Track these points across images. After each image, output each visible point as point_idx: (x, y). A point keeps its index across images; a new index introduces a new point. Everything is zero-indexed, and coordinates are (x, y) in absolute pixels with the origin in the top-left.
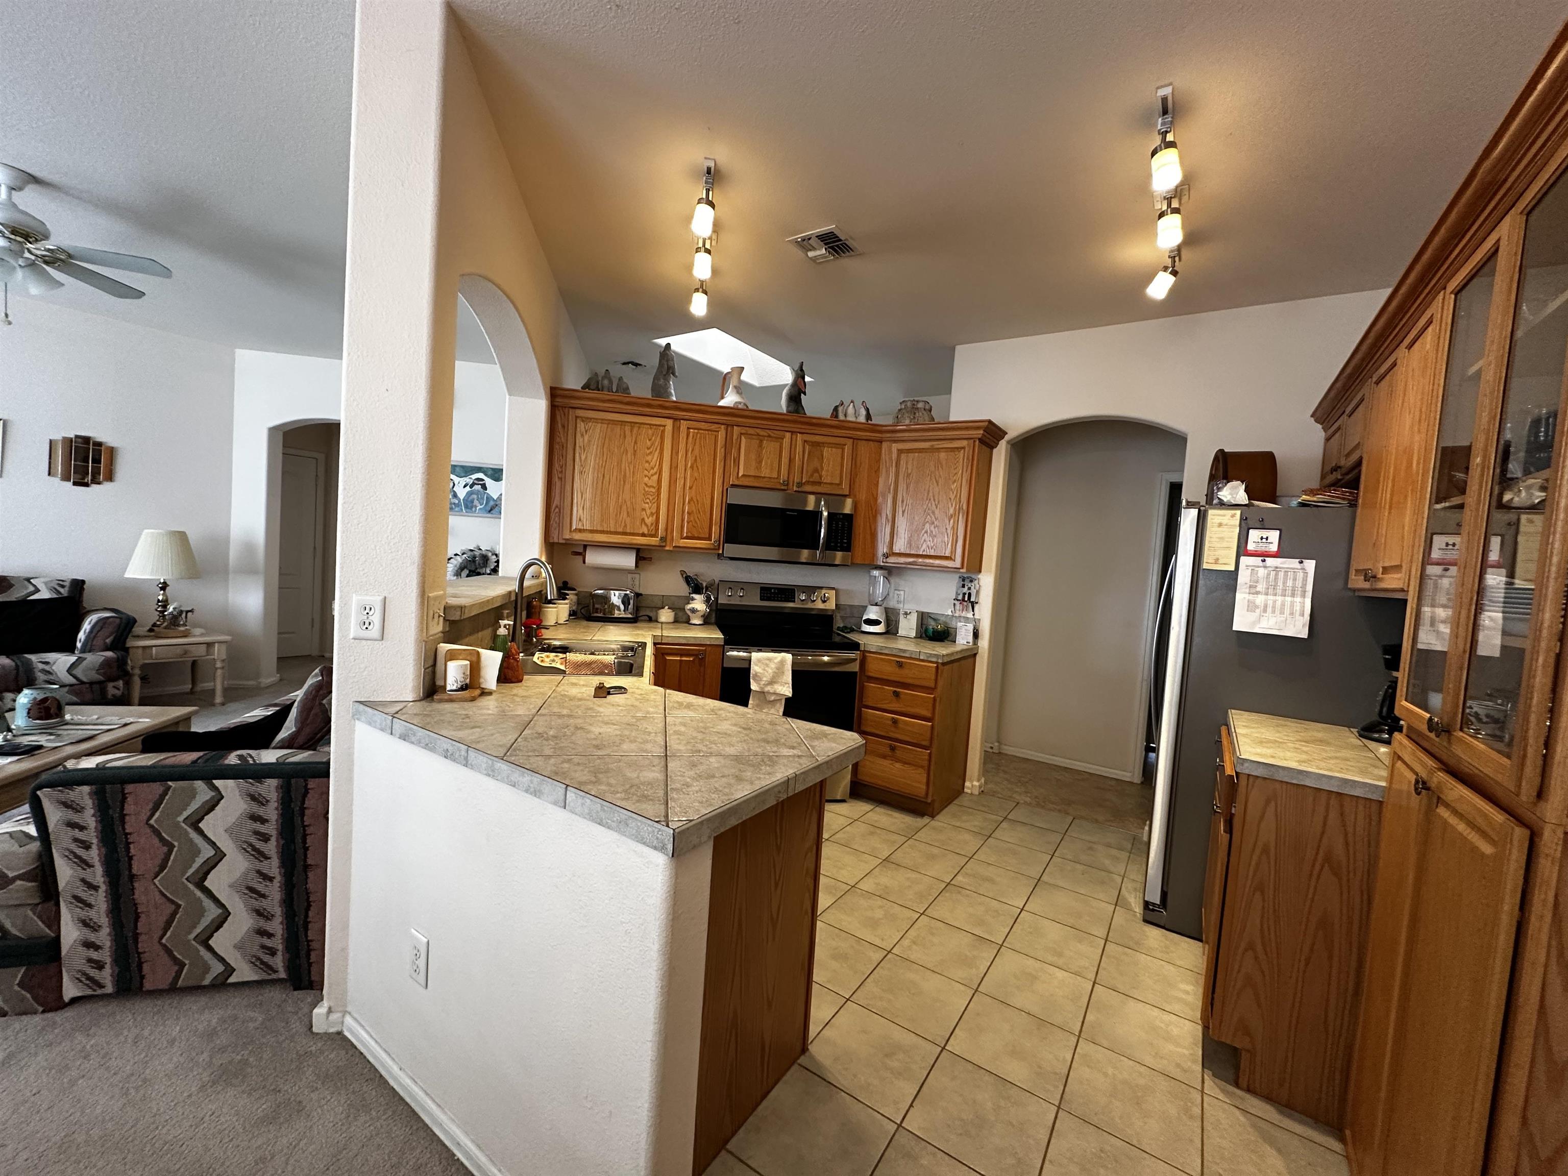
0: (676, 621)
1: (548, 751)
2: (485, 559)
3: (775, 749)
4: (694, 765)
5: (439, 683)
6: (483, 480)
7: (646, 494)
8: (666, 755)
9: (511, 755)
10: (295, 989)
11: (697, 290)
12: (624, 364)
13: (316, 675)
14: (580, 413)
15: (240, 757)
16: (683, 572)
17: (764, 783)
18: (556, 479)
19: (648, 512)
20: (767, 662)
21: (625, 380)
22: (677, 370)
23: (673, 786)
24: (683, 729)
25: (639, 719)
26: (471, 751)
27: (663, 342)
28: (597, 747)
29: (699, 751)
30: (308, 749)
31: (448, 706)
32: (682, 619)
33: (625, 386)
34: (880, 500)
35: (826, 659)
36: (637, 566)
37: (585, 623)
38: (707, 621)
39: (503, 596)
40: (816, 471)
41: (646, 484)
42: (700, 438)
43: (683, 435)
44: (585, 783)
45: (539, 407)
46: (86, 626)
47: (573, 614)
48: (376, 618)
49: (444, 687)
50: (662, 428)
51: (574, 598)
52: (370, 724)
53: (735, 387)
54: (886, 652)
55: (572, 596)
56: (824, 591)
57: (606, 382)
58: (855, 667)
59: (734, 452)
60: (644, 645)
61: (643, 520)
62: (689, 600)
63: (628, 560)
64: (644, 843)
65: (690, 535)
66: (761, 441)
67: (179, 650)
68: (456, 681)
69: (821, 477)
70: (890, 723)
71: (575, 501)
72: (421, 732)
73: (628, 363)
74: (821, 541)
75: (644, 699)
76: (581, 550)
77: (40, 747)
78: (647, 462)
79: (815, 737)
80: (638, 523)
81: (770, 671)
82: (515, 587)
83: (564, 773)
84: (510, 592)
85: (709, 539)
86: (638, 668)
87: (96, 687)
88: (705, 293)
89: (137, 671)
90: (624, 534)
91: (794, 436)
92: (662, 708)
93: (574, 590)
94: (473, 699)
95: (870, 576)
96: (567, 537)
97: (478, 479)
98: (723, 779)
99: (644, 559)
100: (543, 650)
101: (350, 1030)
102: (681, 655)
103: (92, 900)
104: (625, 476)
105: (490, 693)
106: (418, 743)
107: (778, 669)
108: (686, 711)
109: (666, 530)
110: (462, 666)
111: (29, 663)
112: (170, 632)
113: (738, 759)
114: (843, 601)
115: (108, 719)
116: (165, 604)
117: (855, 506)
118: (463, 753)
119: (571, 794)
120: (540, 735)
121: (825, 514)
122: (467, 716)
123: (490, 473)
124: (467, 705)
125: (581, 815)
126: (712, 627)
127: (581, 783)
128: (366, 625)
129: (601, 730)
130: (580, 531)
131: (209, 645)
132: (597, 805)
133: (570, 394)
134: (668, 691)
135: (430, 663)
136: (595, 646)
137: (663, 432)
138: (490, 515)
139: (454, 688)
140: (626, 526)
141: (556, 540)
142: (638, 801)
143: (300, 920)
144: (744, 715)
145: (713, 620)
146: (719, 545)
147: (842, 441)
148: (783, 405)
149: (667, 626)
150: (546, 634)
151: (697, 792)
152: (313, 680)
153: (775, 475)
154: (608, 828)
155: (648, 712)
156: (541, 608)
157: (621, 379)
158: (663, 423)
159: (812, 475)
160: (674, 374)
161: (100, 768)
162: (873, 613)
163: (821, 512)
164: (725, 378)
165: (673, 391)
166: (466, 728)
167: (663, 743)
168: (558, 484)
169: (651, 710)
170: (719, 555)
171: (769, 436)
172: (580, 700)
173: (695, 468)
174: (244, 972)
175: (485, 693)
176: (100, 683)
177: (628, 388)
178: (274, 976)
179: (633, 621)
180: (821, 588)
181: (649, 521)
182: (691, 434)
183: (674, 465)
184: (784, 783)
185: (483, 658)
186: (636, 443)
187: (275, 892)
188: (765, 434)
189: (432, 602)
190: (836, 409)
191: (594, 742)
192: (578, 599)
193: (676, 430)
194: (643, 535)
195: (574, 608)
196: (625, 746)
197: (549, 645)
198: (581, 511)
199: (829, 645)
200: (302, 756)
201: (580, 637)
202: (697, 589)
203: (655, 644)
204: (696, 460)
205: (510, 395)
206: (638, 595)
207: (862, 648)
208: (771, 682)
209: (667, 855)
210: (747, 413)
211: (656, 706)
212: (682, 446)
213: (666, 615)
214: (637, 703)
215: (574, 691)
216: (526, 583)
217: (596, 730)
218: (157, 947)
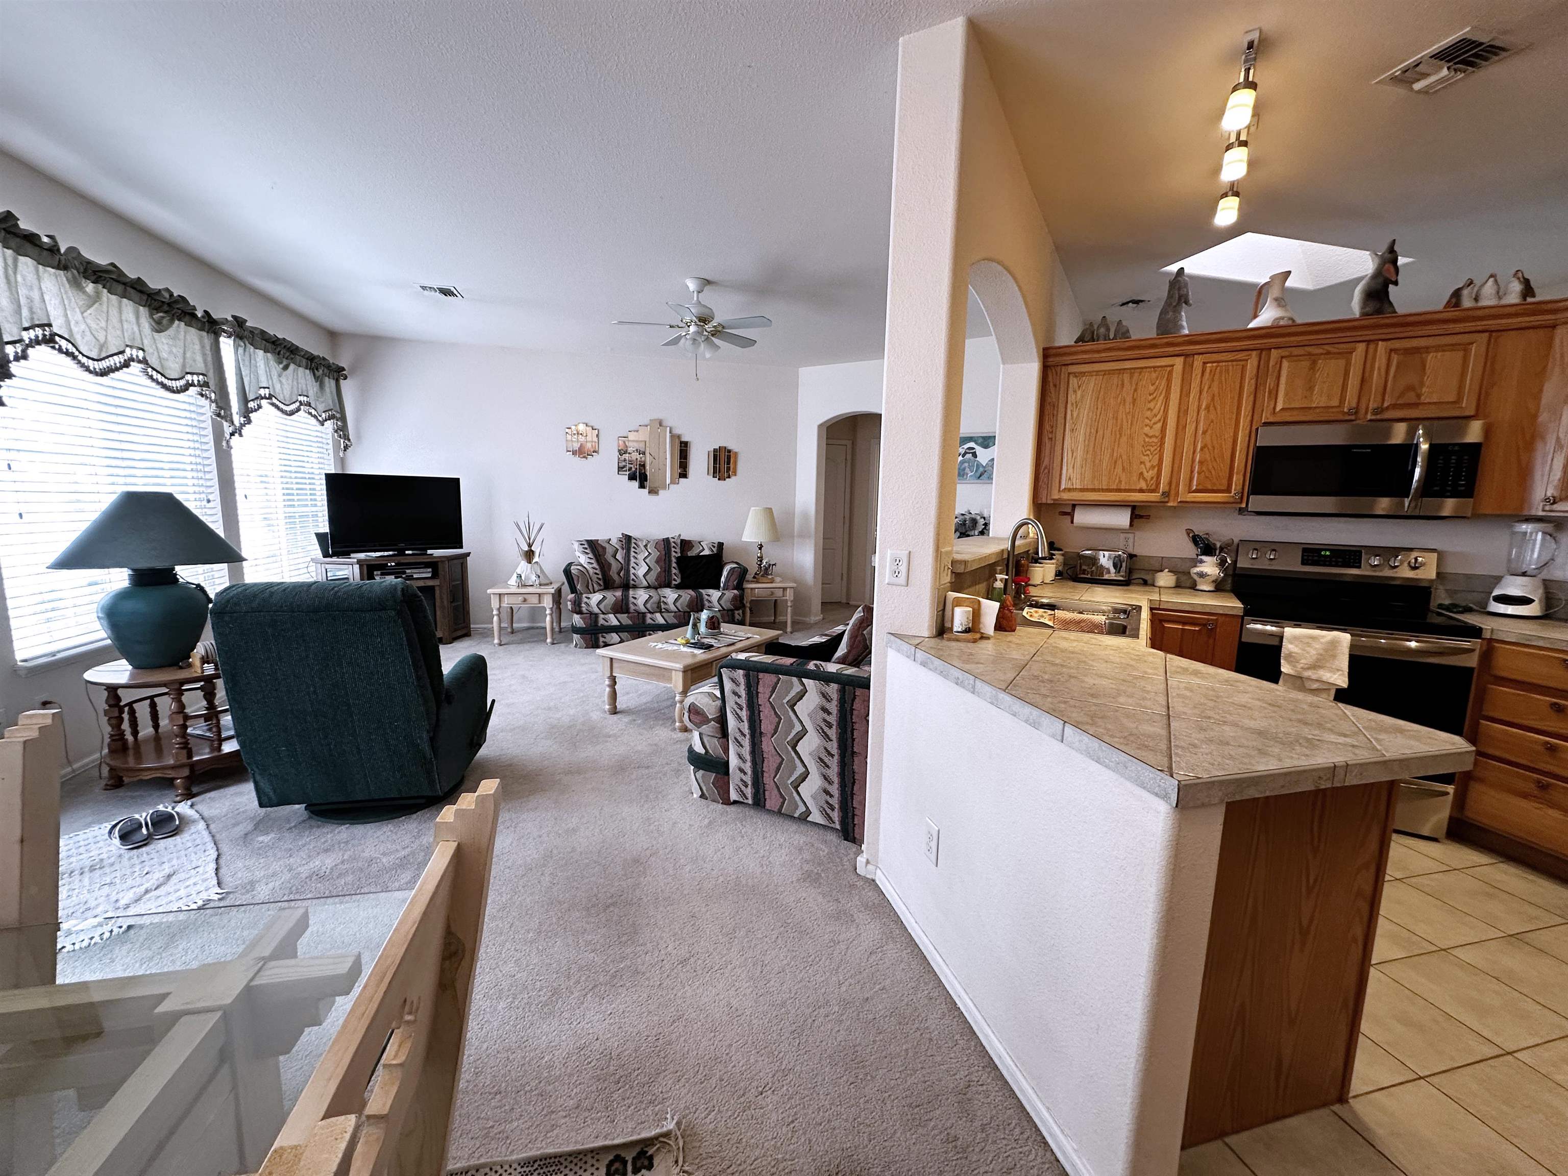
0: (1178, 586)
1: (1044, 691)
2: (974, 522)
3: (1316, 732)
4: (1202, 729)
5: (948, 625)
6: (973, 448)
7: (1145, 445)
8: (1169, 715)
9: (1011, 689)
10: (845, 839)
11: (1225, 195)
12: (1123, 304)
13: (860, 612)
14: (1072, 369)
15: (816, 665)
16: (1189, 531)
17: (1296, 763)
18: (1046, 440)
19: (1148, 465)
20: (1310, 641)
21: (1124, 323)
22: (1190, 297)
23: (1177, 743)
24: (1188, 694)
25: (1136, 678)
26: (977, 681)
27: (1174, 268)
28: (1092, 695)
29: (1209, 718)
30: (855, 666)
31: (954, 644)
32: (1186, 582)
33: (1124, 330)
34: (1543, 417)
35: (1413, 644)
36: (1131, 525)
37: (1071, 584)
38: (1219, 587)
39: (997, 554)
40: (1410, 388)
41: (1147, 435)
42: (1221, 372)
43: (1197, 370)
44: (1082, 723)
45: (1032, 370)
46: (725, 573)
47: (1059, 574)
48: (903, 568)
49: (951, 629)
50: (1169, 369)
51: (1061, 558)
52: (898, 651)
53: (1276, 299)
54: (1541, 643)
55: (1058, 556)
56: (1414, 554)
57: (1102, 330)
58: (1472, 661)
59: (1270, 382)
60: (1139, 608)
61: (1141, 474)
62: (1196, 562)
63: (1122, 519)
64: (1144, 788)
65: (1200, 487)
66: (1314, 363)
67: (768, 592)
68: (961, 624)
69: (1419, 396)
70: (1540, 748)
71: (1065, 460)
72: (937, 662)
73: (1128, 303)
74: (1414, 484)
75: (1140, 659)
76: (1069, 510)
77: (712, 646)
78: (1149, 409)
79: (1383, 729)
80: (1135, 478)
81: (1313, 652)
82: (1008, 545)
83: (1062, 711)
84: (1003, 551)
85: (1228, 490)
86: (1132, 629)
87: (730, 613)
88: (1236, 194)
89: (748, 605)
90: (1119, 490)
91: (1372, 346)
92: (1162, 670)
93: (1060, 550)
94: (975, 641)
95: (1514, 533)
96: (1056, 497)
97: (970, 448)
98: (1241, 749)
99: (1141, 517)
100: (1031, 606)
101: (880, 881)
102: (1184, 624)
103: (742, 743)
104: (1121, 427)
105: (988, 638)
106: (935, 670)
107: (1326, 650)
108: (1192, 677)
109: (1170, 484)
110: (966, 612)
111: (701, 595)
112: (764, 580)
113: (1260, 733)
114: (1451, 568)
115: (740, 634)
116: (761, 559)
117: (1488, 431)
118: (971, 682)
119: (1069, 730)
120: (1036, 677)
121: (1424, 447)
122: (971, 654)
123: (980, 441)
124: (970, 645)
125: (1078, 750)
126: (1227, 594)
127: (1077, 722)
128: (896, 573)
129: (1096, 682)
130: (1069, 490)
131: (784, 589)
132: (1095, 744)
133: (1063, 351)
134: (1169, 656)
135: (941, 608)
136: (1083, 605)
137: (1170, 373)
138: (979, 481)
139: (960, 630)
140: (1120, 482)
141: (1044, 501)
142: (1139, 749)
143: (848, 789)
144: (1273, 690)
145: (1228, 586)
146: (1242, 498)
147: (1466, 338)
148: (1355, 307)
149: (1166, 591)
150: (1033, 591)
151: (1207, 754)
152: (858, 614)
153: (1335, 402)
154: (1106, 766)
155: (1146, 673)
156: (1028, 567)
157: (1120, 322)
158: (1171, 363)
159: (1402, 395)
160: (1186, 303)
161: (747, 660)
162: (1514, 587)
163: (1417, 446)
164: (1260, 292)
165: (1185, 324)
166: (973, 663)
167: (1164, 703)
168: (1048, 445)
169: (1150, 671)
170: (1240, 509)
171: (1328, 353)
172: (1073, 653)
173: (1212, 408)
174: (816, 817)
175: (984, 637)
176: (732, 610)
177: (1128, 331)
178: (832, 825)
179: (1125, 583)
180: (1411, 550)
181: (1148, 475)
182: (1208, 370)
183: (1184, 408)
184: (1329, 768)
185: (983, 607)
186: (1135, 390)
187: (834, 763)
188: (1321, 351)
189: (943, 556)
190: (1457, 294)
191: (1089, 691)
192: (1065, 560)
193: (1187, 369)
194: (1141, 491)
195: (1060, 568)
196: (1122, 699)
197: (1037, 602)
198: (1071, 470)
199: (1419, 627)
200: (851, 671)
201: (1066, 596)
202: (1208, 549)
203: (1151, 609)
204: (1213, 399)
205: (1004, 363)
206: (1131, 556)
207: (1487, 635)
208: (1314, 667)
209: (1171, 805)
210: (1293, 330)
211: (1156, 668)
212: (1195, 385)
213: (1165, 579)
214: (1132, 663)
215: (1064, 644)
216: (1017, 543)
217: (1090, 681)
218: (772, 783)
